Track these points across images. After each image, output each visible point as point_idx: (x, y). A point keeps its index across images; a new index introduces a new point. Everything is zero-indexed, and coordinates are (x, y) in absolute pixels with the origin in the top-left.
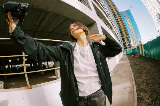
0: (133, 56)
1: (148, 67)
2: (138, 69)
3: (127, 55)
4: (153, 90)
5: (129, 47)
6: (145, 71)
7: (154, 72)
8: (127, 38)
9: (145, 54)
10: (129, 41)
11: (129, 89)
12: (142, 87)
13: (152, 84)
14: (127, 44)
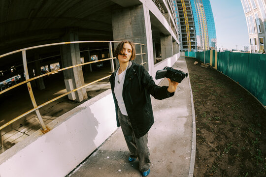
0: (196, 64)
1: (219, 92)
2: (202, 90)
3: (187, 58)
4: (221, 131)
5: (192, 47)
6: (213, 97)
7: (227, 104)
8: (191, 31)
9: (219, 67)
10: (193, 37)
11: (185, 120)
12: (204, 121)
13: (220, 120)
14: (189, 41)
